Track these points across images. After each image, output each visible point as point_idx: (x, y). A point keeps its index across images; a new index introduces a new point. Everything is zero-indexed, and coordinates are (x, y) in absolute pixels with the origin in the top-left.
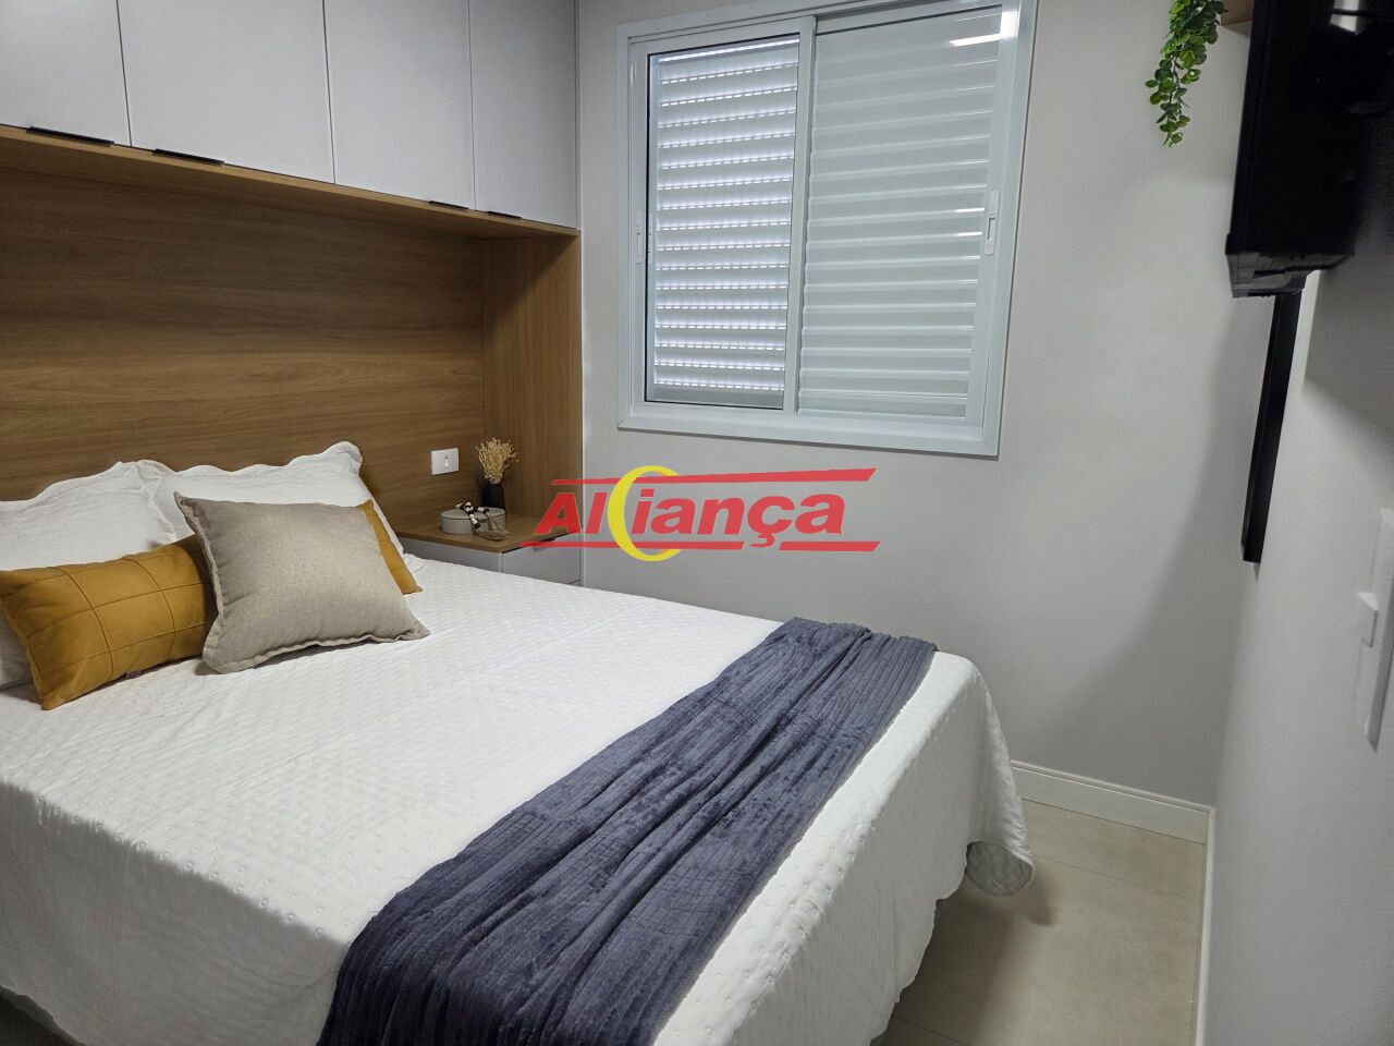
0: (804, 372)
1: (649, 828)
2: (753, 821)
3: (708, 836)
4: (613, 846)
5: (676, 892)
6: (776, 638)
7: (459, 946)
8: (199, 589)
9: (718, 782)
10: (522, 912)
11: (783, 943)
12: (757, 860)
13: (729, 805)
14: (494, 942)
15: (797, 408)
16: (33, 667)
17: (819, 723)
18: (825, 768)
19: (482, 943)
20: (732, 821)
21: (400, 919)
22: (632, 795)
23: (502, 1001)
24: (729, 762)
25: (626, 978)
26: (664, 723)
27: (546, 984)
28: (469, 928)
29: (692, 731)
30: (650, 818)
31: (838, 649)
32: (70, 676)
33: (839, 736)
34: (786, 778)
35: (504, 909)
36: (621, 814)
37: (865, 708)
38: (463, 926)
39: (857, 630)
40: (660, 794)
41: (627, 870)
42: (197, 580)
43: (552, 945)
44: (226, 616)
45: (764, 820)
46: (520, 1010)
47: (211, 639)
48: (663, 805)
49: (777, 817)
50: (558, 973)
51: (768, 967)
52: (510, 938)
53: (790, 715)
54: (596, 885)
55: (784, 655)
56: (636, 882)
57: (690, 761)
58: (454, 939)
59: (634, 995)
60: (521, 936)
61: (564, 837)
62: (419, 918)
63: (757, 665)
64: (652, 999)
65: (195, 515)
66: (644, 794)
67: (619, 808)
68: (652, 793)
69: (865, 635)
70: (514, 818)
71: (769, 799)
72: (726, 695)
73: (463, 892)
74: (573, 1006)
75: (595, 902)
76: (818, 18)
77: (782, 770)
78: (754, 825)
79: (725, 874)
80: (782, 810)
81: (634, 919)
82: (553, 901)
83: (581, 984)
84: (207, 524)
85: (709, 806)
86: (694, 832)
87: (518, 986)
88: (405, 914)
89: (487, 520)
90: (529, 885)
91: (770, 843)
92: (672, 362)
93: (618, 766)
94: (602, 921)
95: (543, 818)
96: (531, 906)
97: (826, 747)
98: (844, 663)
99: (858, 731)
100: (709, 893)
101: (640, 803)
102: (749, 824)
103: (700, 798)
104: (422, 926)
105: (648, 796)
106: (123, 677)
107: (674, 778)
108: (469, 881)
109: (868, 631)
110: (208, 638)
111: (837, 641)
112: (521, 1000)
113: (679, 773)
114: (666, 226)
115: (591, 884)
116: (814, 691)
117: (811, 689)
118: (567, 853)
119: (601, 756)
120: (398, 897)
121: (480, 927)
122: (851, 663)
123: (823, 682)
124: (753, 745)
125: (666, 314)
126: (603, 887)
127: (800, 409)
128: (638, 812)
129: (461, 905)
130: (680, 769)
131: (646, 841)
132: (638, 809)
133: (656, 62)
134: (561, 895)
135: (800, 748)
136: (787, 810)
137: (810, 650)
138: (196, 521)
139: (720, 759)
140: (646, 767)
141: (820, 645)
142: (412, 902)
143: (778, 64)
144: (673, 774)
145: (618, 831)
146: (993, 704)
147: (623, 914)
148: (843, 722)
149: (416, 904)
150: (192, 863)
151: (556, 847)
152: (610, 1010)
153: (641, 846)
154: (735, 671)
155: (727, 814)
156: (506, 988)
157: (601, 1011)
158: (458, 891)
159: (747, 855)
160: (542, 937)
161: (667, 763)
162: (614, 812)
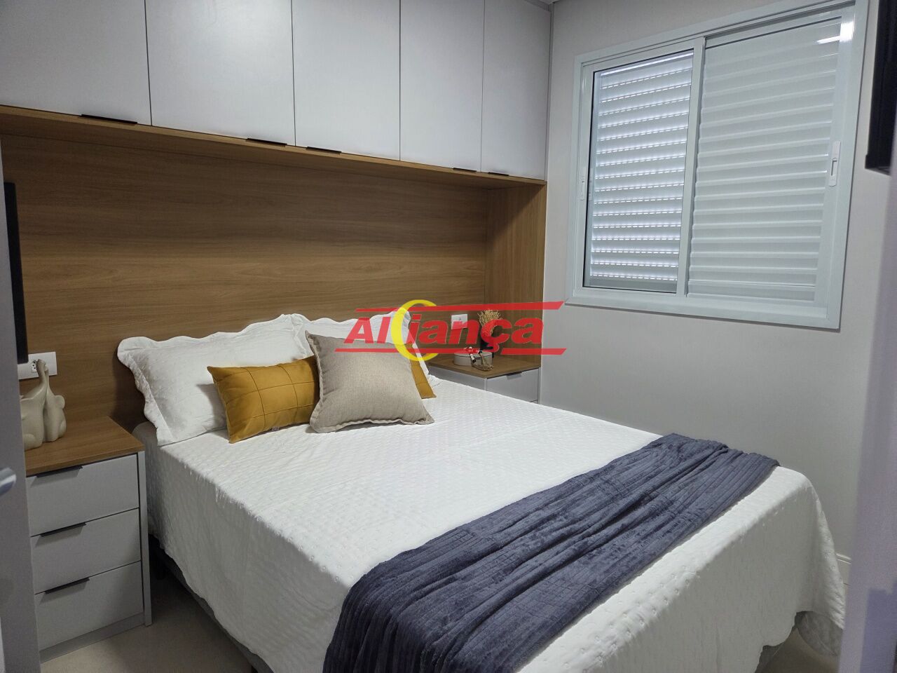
0: (692, 268)
1: (538, 551)
2: (608, 557)
3: (576, 562)
4: (512, 558)
5: (546, 592)
6: (656, 445)
7: (408, 599)
8: (313, 385)
9: (590, 530)
10: (448, 586)
11: (613, 637)
12: (604, 581)
13: (594, 545)
14: (427, 600)
15: (687, 291)
16: (228, 420)
17: (672, 503)
18: (668, 532)
19: (421, 600)
20: (594, 555)
21: (378, 578)
22: (531, 529)
23: (426, 635)
24: (601, 519)
25: (501, 637)
26: (563, 489)
27: (453, 630)
28: (415, 590)
29: (578, 496)
30: (539, 544)
31: (698, 457)
32: (244, 426)
33: (685, 513)
34: (638, 534)
35: (437, 583)
36: (522, 540)
37: (709, 496)
38: (412, 587)
39: (716, 445)
40: (550, 531)
41: (517, 573)
42: (312, 379)
43: (461, 609)
44: (324, 401)
45: (616, 558)
46: (435, 642)
47: (315, 413)
48: (550, 538)
49: (625, 557)
50: (461, 625)
51: (600, 650)
52: (438, 600)
53: (652, 494)
54: (496, 579)
55: (657, 456)
56: (520, 581)
57: (574, 514)
58: (404, 594)
59: (503, 647)
60: (444, 600)
61: (482, 547)
62: (390, 580)
63: (635, 460)
64: (514, 652)
65: (314, 344)
66: (539, 530)
67: (521, 535)
68: (544, 530)
69: (723, 449)
70: (455, 532)
71: (623, 546)
72: (608, 477)
73: (417, 569)
74: (466, 647)
75: (494, 588)
76: (707, 38)
77: (638, 529)
78: (608, 559)
79: (581, 586)
80: (630, 553)
81: (515, 603)
82: (468, 583)
83: (474, 635)
84: (319, 349)
85: (580, 543)
86: (566, 557)
87: (436, 628)
88: (382, 576)
89: (480, 358)
90: (456, 572)
91: (616, 573)
92: (602, 262)
93: (527, 511)
94: (493, 600)
95: (473, 535)
96: (454, 584)
97: (673, 518)
98: (702, 466)
99: (699, 511)
100: (568, 596)
101: (535, 535)
102: (605, 559)
103: (576, 538)
104: (390, 584)
105: (542, 531)
106: (270, 430)
107: (561, 523)
108: (422, 563)
109: (725, 447)
110: (314, 412)
111: (700, 451)
112: (437, 637)
113: (565, 521)
114: (601, 176)
115: (493, 578)
116: (675, 482)
117: (671, 480)
118: (483, 557)
119: (517, 504)
120: (380, 565)
121: (422, 591)
122: (707, 467)
123: (682, 477)
124: (620, 511)
125: (599, 231)
126: (501, 581)
127: (689, 293)
128: (533, 540)
129: (414, 576)
130: (566, 518)
131: (535, 559)
132: (533, 538)
133: (600, 77)
134: (474, 581)
135: (655, 517)
136: (634, 554)
137: (678, 455)
138: (315, 347)
139: (596, 516)
140: (544, 514)
141: (686, 453)
142: (387, 570)
143: (679, 69)
144: (561, 520)
145: (517, 550)
146: (823, 509)
147: (509, 598)
148: (690, 504)
149: (389, 571)
150: (282, 531)
151: (476, 552)
152: (488, 652)
153: (530, 561)
154: (619, 463)
155: (592, 550)
156: (429, 628)
157: (482, 652)
158: (414, 568)
159: (598, 577)
160: (456, 603)
161: (558, 513)
162: (517, 538)
